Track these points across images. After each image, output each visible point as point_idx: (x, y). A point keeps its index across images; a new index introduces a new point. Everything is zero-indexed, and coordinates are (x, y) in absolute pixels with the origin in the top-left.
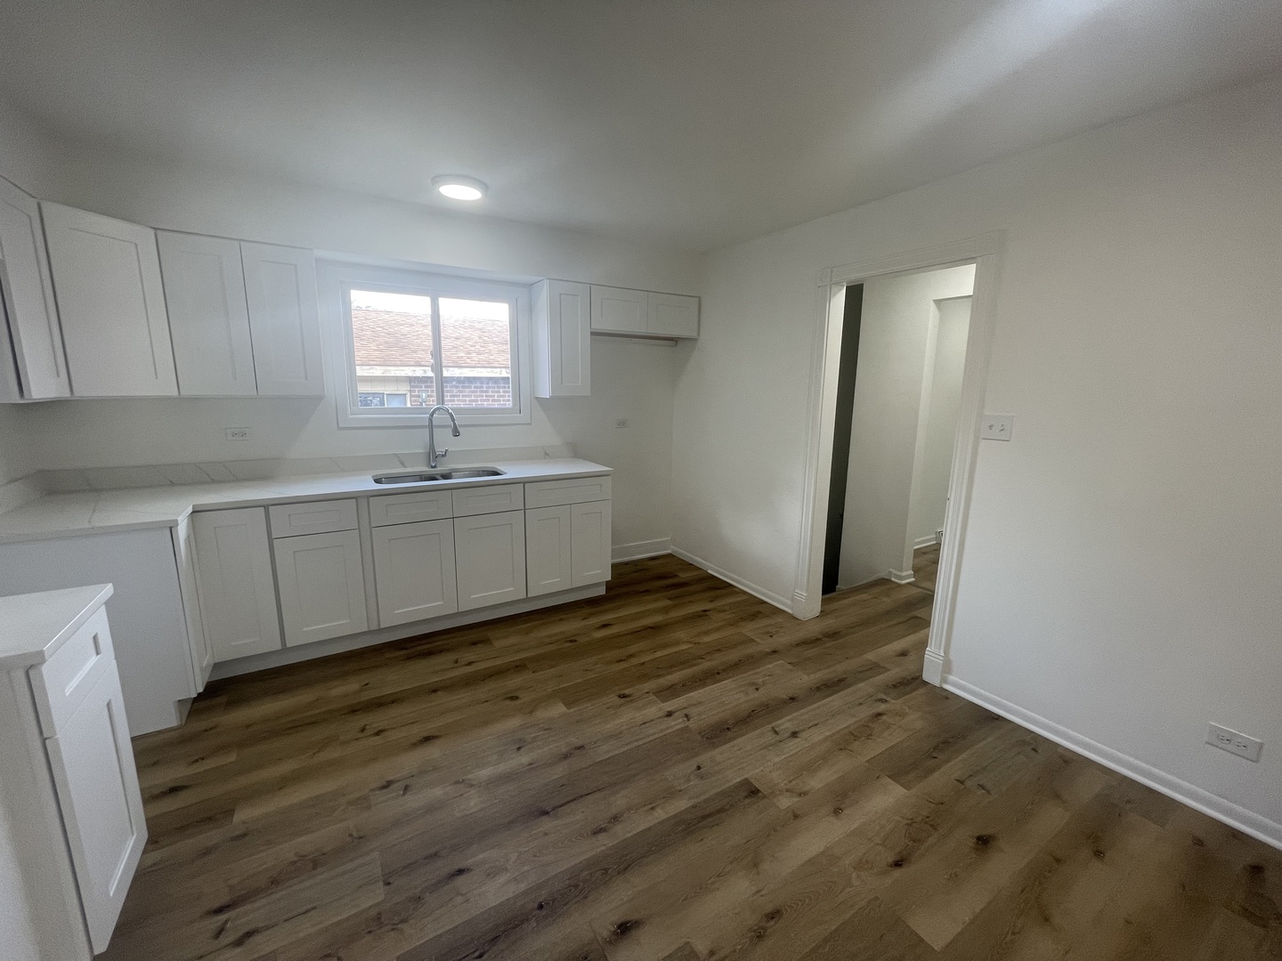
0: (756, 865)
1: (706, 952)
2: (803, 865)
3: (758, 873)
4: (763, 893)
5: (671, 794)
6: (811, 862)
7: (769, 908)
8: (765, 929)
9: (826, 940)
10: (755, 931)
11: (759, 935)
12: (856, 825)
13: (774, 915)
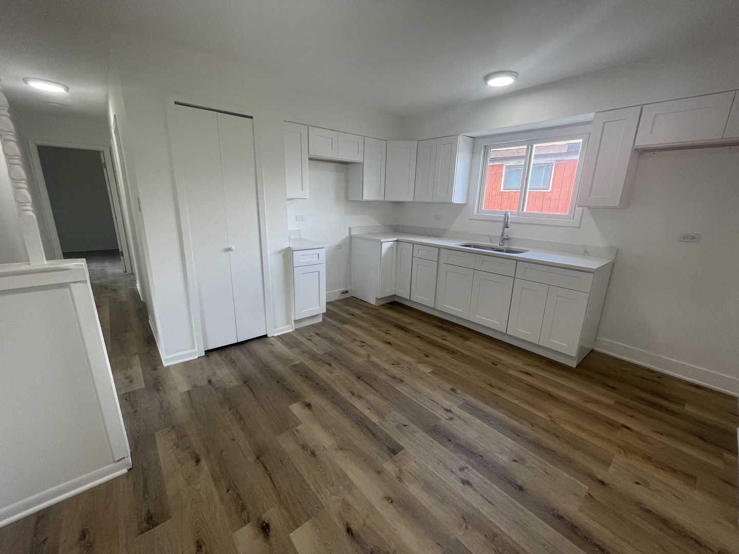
0: (341, 449)
1: (298, 429)
2: (343, 471)
3: (336, 449)
4: (324, 450)
5: (382, 415)
6: (345, 476)
7: (317, 452)
8: (307, 450)
9: (300, 474)
10: (306, 446)
11: (304, 447)
12: (379, 510)
13: (313, 454)
